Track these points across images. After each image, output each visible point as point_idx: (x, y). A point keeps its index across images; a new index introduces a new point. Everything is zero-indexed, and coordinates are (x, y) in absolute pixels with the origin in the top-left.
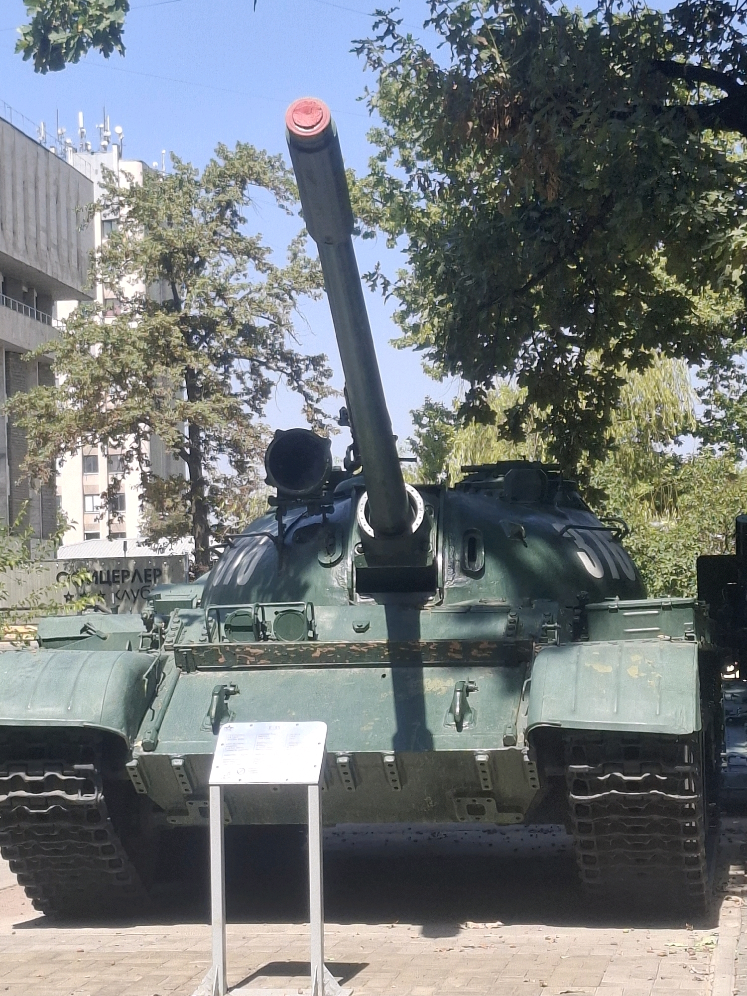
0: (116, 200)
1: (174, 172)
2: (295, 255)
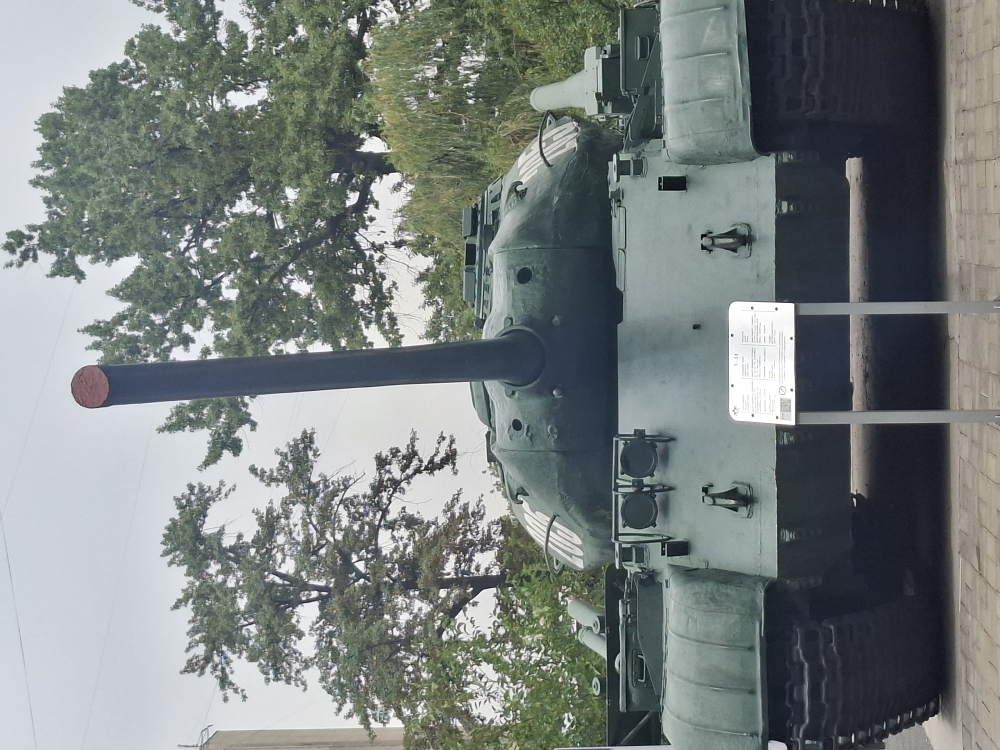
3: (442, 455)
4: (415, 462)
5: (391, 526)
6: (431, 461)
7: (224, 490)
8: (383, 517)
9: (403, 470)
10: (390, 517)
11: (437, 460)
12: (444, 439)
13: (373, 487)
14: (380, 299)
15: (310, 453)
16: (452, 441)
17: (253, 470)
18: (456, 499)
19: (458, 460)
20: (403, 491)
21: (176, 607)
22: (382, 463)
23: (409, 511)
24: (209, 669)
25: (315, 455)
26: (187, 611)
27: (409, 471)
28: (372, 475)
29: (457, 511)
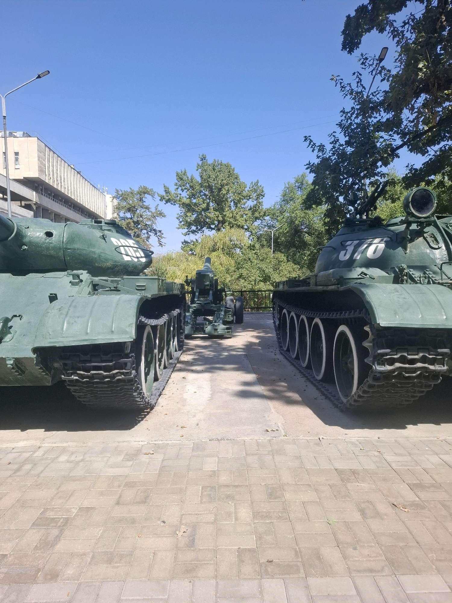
0: (119, 196)
1: (130, 191)
2: (156, 209)
3: (162, 243)
4: (160, 238)
5: (147, 233)
6: (160, 241)
7: (154, 199)
8: (149, 231)
9: (158, 235)
10: (149, 232)
11: (161, 242)
12: (165, 244)
13: (155, 229)
14: (193, 232)
15: (162, 217)
16: (164, 246)
17: (158, 205)
18: (152, 246)
19: (160, 247)
20: (155, 235)
21: (130, 188)
22: (160, 231)
23: (151, 237)
24: (117, 194)
25: (161, 218)
26: (129, 190)
27: (158, 237)
28: (158, 229)
29: (150, 246)
